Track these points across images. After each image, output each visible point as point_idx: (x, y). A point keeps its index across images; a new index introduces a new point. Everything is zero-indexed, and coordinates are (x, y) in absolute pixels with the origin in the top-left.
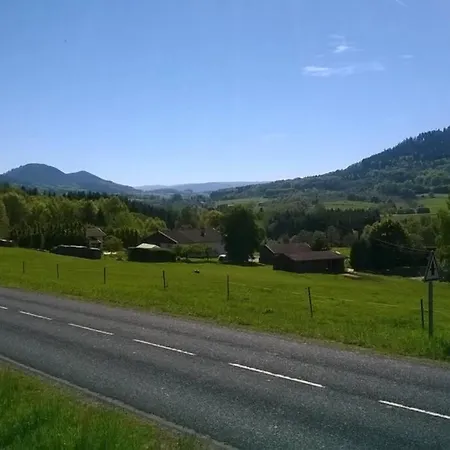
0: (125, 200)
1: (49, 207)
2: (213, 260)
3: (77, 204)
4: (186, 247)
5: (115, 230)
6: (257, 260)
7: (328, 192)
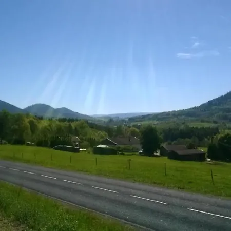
0: (87, 122)
1: (50, 126)
2: (136, 153)
3: (63, 124)
4: (122, 146)
5: (84, 138)
6: (158, 154)
7: (190, 118)
